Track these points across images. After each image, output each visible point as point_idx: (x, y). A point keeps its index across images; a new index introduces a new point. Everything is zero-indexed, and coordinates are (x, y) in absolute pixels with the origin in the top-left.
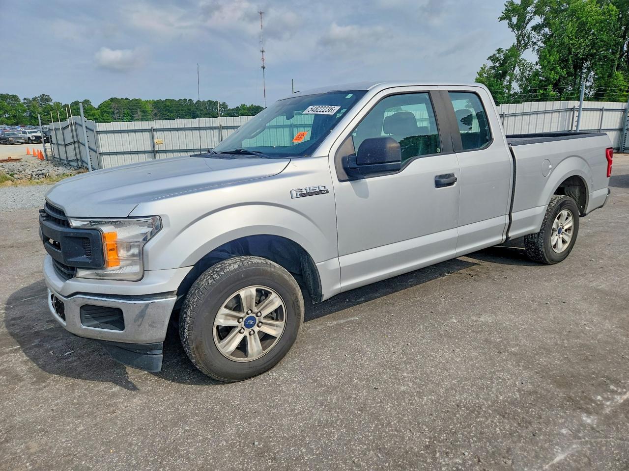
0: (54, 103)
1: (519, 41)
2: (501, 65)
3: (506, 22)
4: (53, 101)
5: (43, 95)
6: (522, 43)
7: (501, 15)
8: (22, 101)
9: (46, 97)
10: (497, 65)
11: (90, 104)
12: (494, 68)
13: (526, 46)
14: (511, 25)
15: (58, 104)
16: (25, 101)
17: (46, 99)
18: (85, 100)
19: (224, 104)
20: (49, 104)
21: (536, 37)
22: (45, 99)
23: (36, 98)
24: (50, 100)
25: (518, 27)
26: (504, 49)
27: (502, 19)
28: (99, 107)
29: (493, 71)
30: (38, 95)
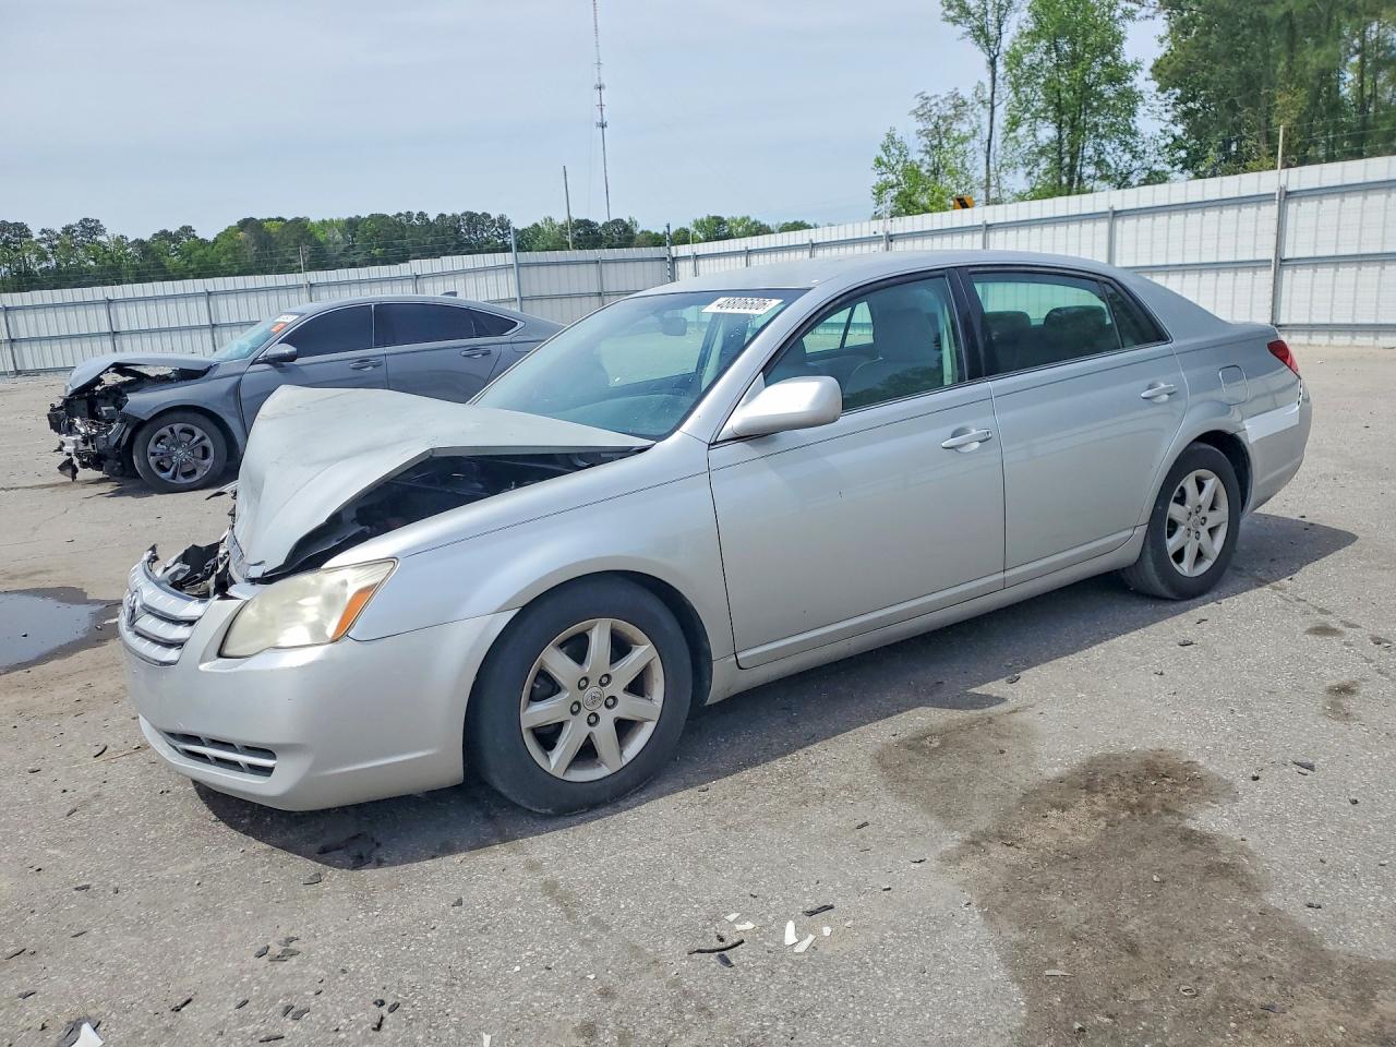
0: (110, 238)
4: (108, 232)
5: (86, 220)
9: (93, 224)
11: (194, 236)
15: (120, 240)
16: (45, 236)
19: (502, 218)
20: (99, 243)
22: (91, 228)
23: (71, 227)
24: (103, 231)
28: (216, 241)
30: (74, 221)
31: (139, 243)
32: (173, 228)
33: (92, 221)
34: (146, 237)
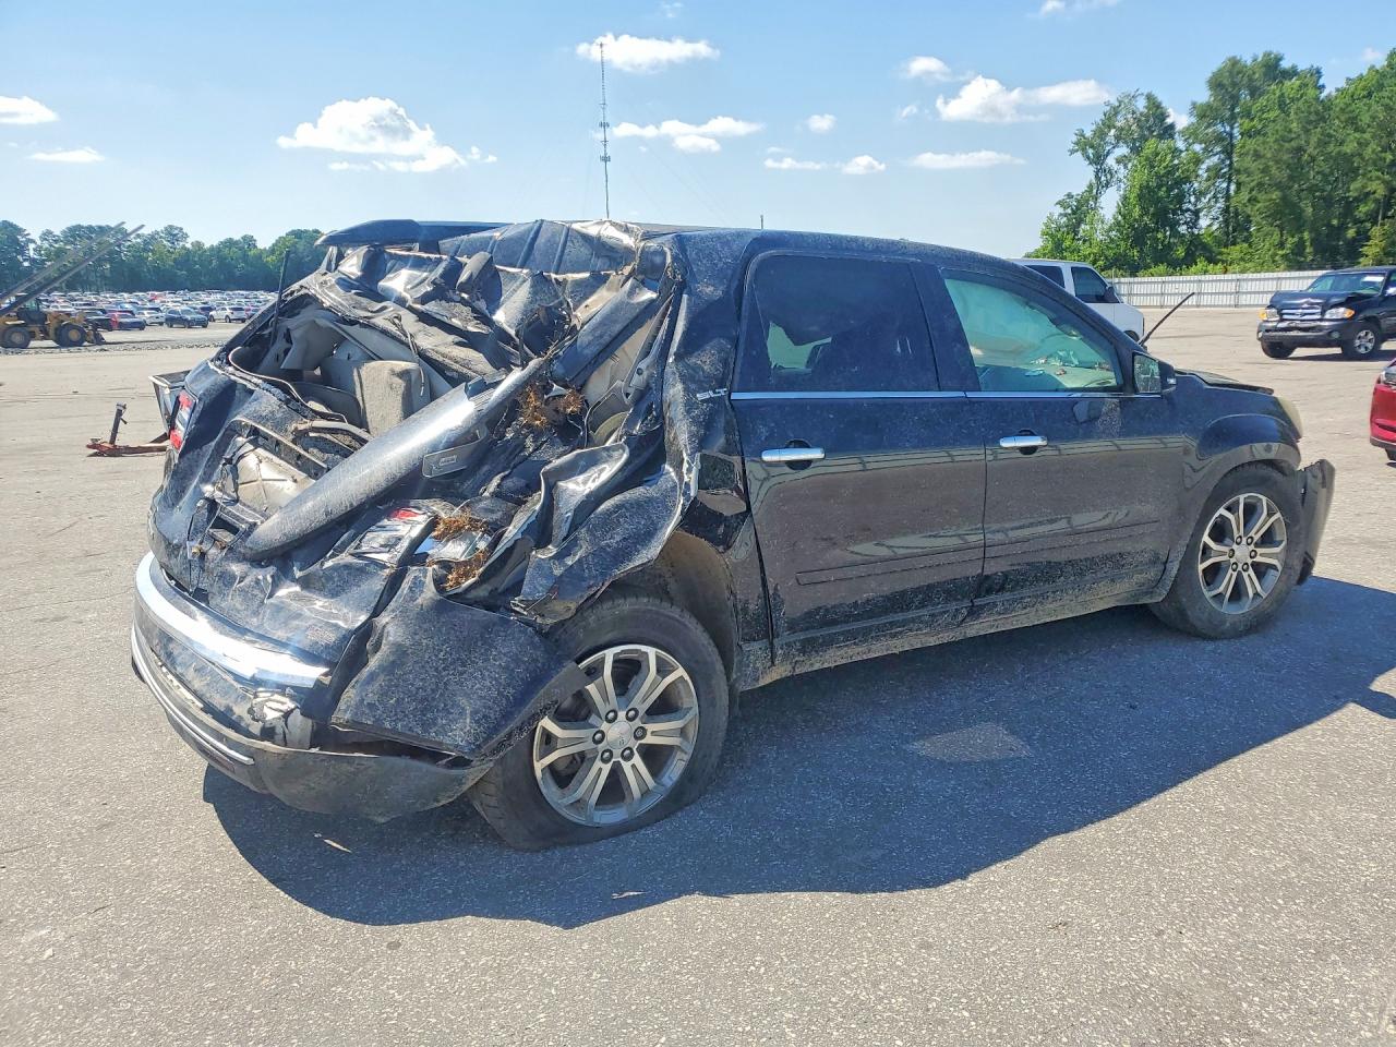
0: (192, 244)
1: (1098, 178)
2: (1074, 213)
3: (1079, 153)
4: (190, 240)
5: (171, 227)
6: (1103, 179)
7: (1071, 146)
8: (134, 241)
9: (176, 232)
10: (1069, 211)
11: (255, 247)
12: (1065, 215)
13: (1107, 185)
14: (1088, 158)
15: (198, 245)
16: (139, 240)
17: (175, 235)
18: (245, 236)
20: (184, 248)
21: (1122, 172)
22: (173, 234)
23: (157, 233)
24: (186, 236)
25: (1098, 160)
26: (1074, 194)
27: (1072, 152)
28: (272, 251)
29: (1065, 219)
30: (160, 227)
31: (212, 248)
32: (237, 237)
33: (176, 228)
34: (215, 243)
